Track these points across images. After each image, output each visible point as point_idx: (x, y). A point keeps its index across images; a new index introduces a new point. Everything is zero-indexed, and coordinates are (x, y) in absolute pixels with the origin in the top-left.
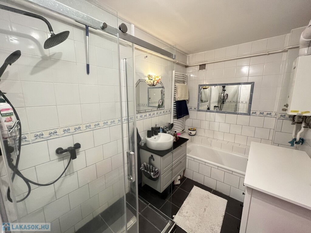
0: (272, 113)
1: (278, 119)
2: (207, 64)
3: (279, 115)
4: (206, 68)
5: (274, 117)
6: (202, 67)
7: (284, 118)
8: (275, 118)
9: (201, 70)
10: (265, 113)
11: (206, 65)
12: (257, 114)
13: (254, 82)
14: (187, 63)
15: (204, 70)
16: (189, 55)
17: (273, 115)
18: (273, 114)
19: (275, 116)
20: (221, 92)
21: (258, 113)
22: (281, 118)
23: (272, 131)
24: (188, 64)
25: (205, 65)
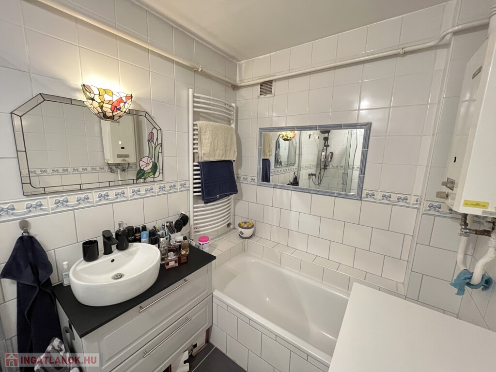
0: (409, 197)
1: (424, 214)
2: (276, 80)
3: (425, 205)
4: (273, 91)
5: (412, 208)
6: (266, 87)
7: (437, 213)
8: (416, 210)
9: (262, 96)
10: (394, 197)
11: (273, 83)
12: (375, 199)
13: (371, 124)
14: (238, 79)
15: (268, 96)
16: (240, 63)
17: (412, 202)
18: (412, 200)
19: (417, 206)
20: (322, 149)
21: (379, 196)
22: (429, 212)
23: (408, 239)
24: (238, 82)
25: (271, 82)
